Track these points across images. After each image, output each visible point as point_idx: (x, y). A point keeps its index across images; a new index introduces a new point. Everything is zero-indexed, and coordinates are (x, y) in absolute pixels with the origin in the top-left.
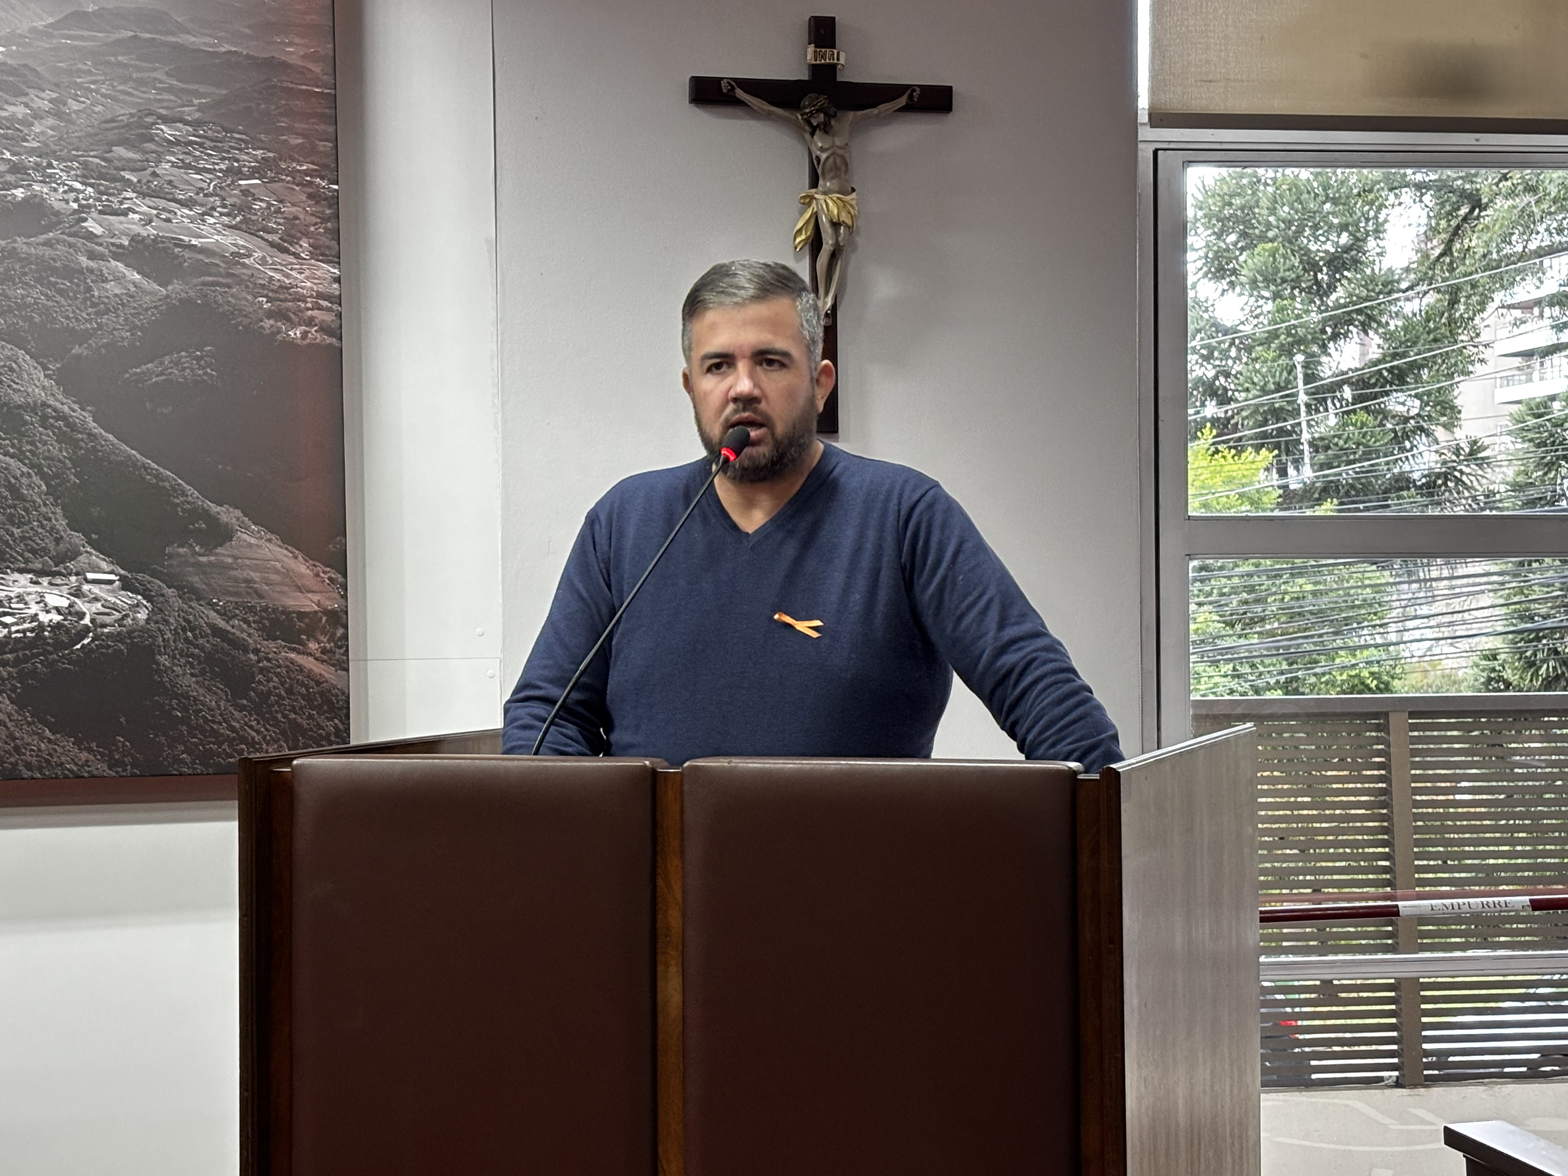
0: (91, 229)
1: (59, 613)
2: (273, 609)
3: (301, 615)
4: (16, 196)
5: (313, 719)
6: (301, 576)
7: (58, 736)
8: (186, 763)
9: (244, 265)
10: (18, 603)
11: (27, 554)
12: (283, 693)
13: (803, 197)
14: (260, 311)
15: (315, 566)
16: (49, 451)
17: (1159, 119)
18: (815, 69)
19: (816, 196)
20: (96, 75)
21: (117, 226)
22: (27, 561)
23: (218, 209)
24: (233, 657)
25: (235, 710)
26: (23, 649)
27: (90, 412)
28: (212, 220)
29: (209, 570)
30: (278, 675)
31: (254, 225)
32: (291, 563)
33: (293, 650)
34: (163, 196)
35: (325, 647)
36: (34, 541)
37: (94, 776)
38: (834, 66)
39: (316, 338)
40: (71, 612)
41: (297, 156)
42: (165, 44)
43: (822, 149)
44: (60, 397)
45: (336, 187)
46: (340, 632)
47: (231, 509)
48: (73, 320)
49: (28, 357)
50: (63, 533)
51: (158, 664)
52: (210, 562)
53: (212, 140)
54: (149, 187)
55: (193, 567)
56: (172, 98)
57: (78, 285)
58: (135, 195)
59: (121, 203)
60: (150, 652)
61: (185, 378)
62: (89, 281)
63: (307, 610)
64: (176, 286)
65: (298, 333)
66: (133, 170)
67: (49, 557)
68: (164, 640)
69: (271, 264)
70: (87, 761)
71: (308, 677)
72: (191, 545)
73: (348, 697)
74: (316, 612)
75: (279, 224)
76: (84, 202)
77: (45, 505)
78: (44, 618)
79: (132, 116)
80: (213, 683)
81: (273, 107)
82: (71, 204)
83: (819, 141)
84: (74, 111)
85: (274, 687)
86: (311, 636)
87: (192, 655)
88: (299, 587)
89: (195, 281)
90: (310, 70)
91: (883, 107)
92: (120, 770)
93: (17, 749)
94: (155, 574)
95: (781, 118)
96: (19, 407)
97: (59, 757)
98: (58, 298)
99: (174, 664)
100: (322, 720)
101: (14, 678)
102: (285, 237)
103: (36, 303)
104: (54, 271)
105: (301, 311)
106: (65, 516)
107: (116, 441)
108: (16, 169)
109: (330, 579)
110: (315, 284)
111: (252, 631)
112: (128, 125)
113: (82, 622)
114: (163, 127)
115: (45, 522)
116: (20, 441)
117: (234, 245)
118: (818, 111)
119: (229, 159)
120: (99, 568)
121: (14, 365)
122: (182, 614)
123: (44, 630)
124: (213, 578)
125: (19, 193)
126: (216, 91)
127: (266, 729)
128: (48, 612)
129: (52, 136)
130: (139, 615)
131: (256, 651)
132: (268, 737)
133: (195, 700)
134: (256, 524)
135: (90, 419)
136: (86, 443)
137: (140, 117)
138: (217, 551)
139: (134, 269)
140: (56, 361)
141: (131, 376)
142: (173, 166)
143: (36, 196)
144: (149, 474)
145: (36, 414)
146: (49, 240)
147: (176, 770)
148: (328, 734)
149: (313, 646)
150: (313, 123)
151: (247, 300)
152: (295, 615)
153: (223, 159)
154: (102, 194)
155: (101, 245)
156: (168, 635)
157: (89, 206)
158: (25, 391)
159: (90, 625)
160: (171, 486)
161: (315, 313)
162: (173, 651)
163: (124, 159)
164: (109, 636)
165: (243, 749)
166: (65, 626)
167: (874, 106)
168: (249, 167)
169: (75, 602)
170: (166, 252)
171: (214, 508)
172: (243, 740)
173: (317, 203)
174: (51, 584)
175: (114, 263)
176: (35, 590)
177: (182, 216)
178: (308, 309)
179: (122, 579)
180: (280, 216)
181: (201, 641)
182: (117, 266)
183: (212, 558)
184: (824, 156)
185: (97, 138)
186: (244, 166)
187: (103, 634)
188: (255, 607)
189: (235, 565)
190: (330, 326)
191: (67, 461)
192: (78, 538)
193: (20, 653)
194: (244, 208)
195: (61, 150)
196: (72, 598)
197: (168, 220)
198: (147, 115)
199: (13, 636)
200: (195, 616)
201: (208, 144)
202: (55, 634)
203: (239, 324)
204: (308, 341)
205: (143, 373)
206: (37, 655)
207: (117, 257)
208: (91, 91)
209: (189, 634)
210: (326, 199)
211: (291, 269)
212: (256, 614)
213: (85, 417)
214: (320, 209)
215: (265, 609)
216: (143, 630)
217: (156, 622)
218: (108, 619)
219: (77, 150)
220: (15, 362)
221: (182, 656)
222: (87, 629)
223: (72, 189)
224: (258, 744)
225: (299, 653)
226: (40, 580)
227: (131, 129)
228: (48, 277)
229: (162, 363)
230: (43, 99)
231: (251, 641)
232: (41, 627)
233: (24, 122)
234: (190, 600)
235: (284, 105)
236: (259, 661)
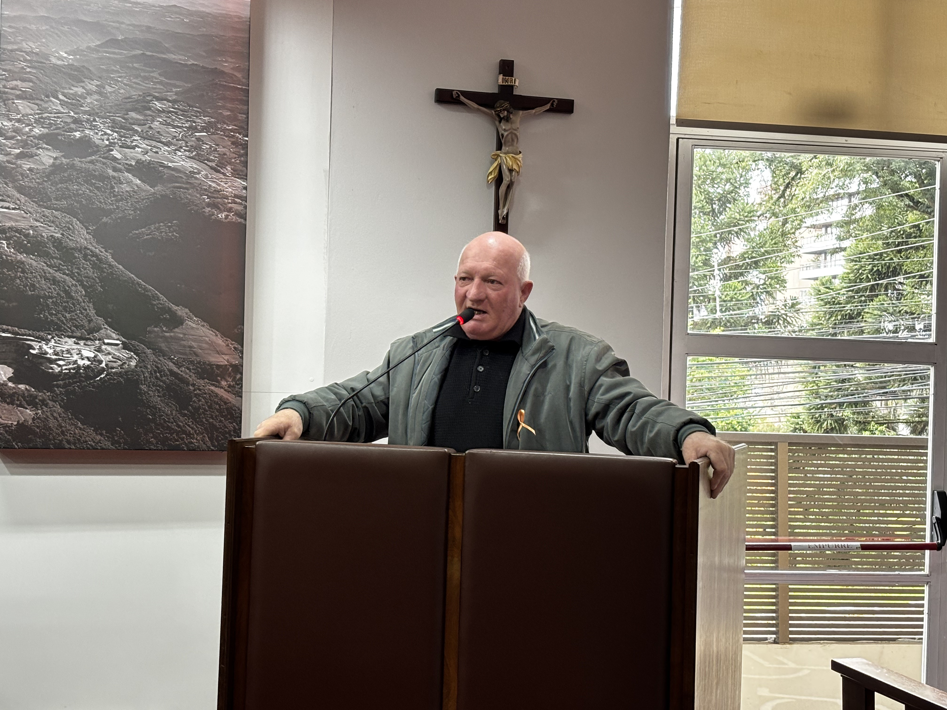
0: (115, 155)
1: (89, 360)
2: (204, 363)
3: (218, 366)
4: (75, 136)
5: (222, 422)
6: (219, 345)
7: (85, 426)
8: (153, 444)
9: (196, 178)
10: (67, 354)
11: (73, 328)
12: (206, 408)
13: (493, 155)
14: (203, 203)
15: (227, 340)
16: (87, 273)
17: (681, 123)
18: (502, 88)
19: (501, 155)
20: (122, 73)
21: (129, 154)
22: (73, 332)
23: (184, 148)
24: (181, 388)
25: (181, 416)
26: (69, 379)
27: (110, 253)
28: (180, 154)
29: (169, 340)
30: (204, 398)
31: (202, 157)
32: (214, 338)
33: (213, 385)
34: (154, 139)
35: (230, 385)
36: (77, 321)
37: (103, 449)
38: (512, 87)
39: (233, 219)
40: (95, 360)
41: (227, 121)
42: (159, 58)
43: (505, 130)
44: (94, 244)
45: (247, 139)
46: (238, 376)
47: (183, 308)
48: (104, 204)
49: (78, 222)
50: (92, 318)
51: (141, 389)
52: (171, 336)
53: (182, 111)
54: (147, 135)
55: (161, 338)
56: (162, 87)
57: (107, 185)
58: (139, 138)
59: (132, 142)
60: (137, 383)
61: (162, 237)
62: (113, 183)
63: (222, 364)
64: (159, 188)
65: (223, 215)
66: (139, 125)
67: (85, 330)
68: (144, 376)
69: (211, 178)
70: (100, 440)
71: (220, 399)
72: (161, 327)
73: (241, 411)
74: (226, 365)
75: (216, 157)
76: (112, 141)
77: (84, 302)
78: (81, 362)
79: (140, 95)
80: (170, 401)
81: (215, 95)
82: (105, 141)
83: (503, 126)
84: (109, 92)
85: (202, 405)
86: (223, 378)
87: (159, 386)
88: (217, 351)
89: (170, 185)
90: (235, 76)
91: (538, 109)
92: (117, 446)
93: (63, 432)
94: (142, 342)
95: (484, 112)
96: (73, 249)
97: (85, 438)
98: (96, 192)
99: (149, 390)
100: (227, 423)
101: (63, 394)
102: (219, 164)
103: (84, 194)
104: (95, 177)
105: (225, 204)
106: (94, 309)
107: (123, 269)
108: (76, 121)
109: (234, 348)
110: (234, 190)
111: (191, 374)
112: (137, 101)
113: (101, 366)
114: (156, 103)
115: (83, 311)
116: (72, 267)
117: (191, 167)
118: (504, 110)
119: (190, 121)
120: (111, 337)
121: (70, 226)
122: (155, 363)
123: (80, 369)
124: (172, 345)
125: (78, 134)
126: (186, 85)
127: (197, 427)
128: (83, 359)
129: (96, 105)
130: (131, 363)
131: (193, 385)
132: (198, 432)
133: (160, 409)
134: (196, 317)
135: (110, 257)
136: (107, 270)
137: (144, 97)
138: (175, 330)
139: (137, 177)
140: (93, 225)
141: (134, 235)
142: (160, 124)
143: (86, 136)
144: (140, 288)
145: (82, 253)
146: (93, 160)
147: (147, 447)
148: (230, 431)
149: (224, 383)
150: (237, 104)
151: (197, 197)
152: (214, 366)
153: (187, 121)
154: (122, 137)
155: (120, 164)
156: (147, 374)
157: (114, 143)
158: (76, 240)
159: (105, 367)
160: (152, 294)
161: (232, 205)
162: (149, 383)
163: (134, 119)
164: (115, 373)
165: (184, 437)
166: (91, 367)
167: (533, 109)
168: (201, 126)
169: (97, 355)
170: (155, 169)
171: (175, 308)
172: (184, 432)
173: (237, 147)
174: (85, 344)
175: (126, 174)
176: (76, 347)
177: (164, 151)
178: (229, 203)
179: (123, 343)
180: (216, 153)
181: (164, 378)
182: (128, 176)
183: (172, 334)
184: (505, 134)
185: (120, 107)
186: (199, 125)
187: (112, 372)
188: (194, 361)
189: (184, 339)
190: (240, 213)
191: (97, 279)
192: (100, 320)
193: (67, 381)
194: (197, 148)
195: (101, 113)
196: (96, 352)
197: (157, 152)
198: (148, 96)
199: (64, 371)
200: (161, 365)
201: (180, 112)
202: (86, 371)
203: (191, 209)
204: (228, 220)
205: (140, 233)
206: (77, 382)
207: (128, 171)
208: (119, 81)
209: (158, 374)
210: (241, 145)
211: (221, 181)
212: (194, 365)
213: (107, 255)
214: (238, 150)
215: (199, 363)
216: (133, 371)
217: (141, 367)
218: (115, 365)
219: (110, 113)
220: (71, 225)
221: (153, 386)
222: (103, 370)
223: (106, 134)
224: (192, 434)
225: (216, 387)
226: (79, 342)
227: (139, 103)
228: (90, 180)
229: (150, 228)
230: (92, 85)
231: (190, 379)
232: (79, 367)
233: (80, 96)
234: (159, 356)
235: (221, 94)
236: (194, 390)
